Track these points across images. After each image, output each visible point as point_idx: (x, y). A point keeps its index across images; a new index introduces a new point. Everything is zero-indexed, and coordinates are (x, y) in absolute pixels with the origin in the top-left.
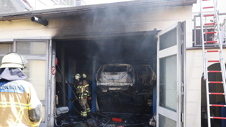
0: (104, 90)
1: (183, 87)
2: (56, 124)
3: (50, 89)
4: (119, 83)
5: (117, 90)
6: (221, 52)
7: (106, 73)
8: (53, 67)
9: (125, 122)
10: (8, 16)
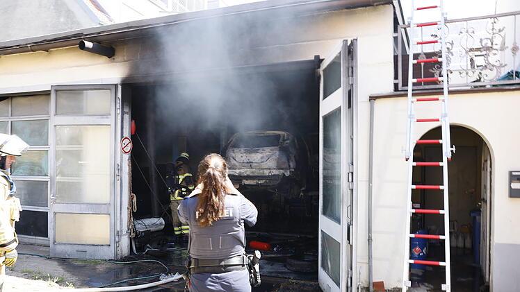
1: (352, 173)
2: (135, 251)
3: (119, 182)
4: (262, 169)
5: (257, 185)
6: (444, 101)
7: (236, 150)
8: (126, 138)
9: (275, 249)
10: (41, 42)
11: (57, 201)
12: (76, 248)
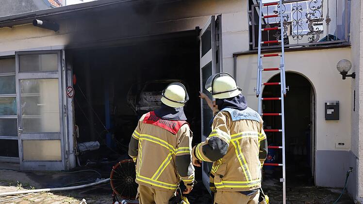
2: (79, 164)
3: (66, 118)
6: (281, 56)
7: (147, 93)
8: (70, 87)
10: (6, 21)
11: (23, 132)
12: (38, 163)
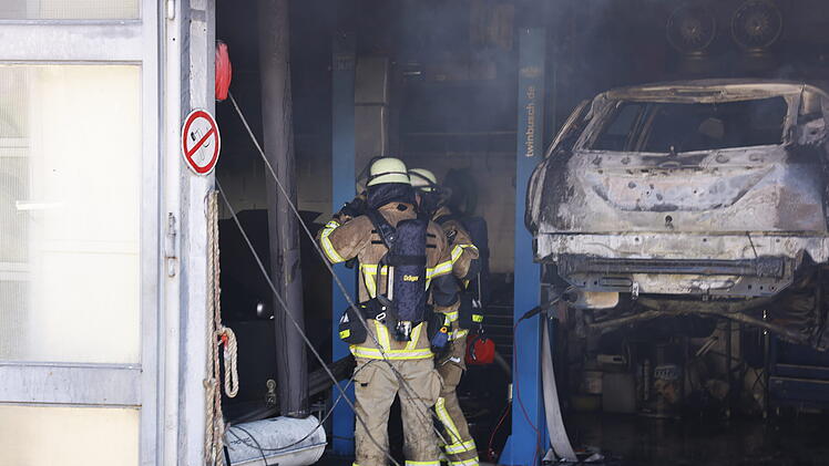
0: (595, 293)
3: (174, 285)
4: (715, 234)
5: (694, 297)
7: (611, 160)
8: (199, 114)
